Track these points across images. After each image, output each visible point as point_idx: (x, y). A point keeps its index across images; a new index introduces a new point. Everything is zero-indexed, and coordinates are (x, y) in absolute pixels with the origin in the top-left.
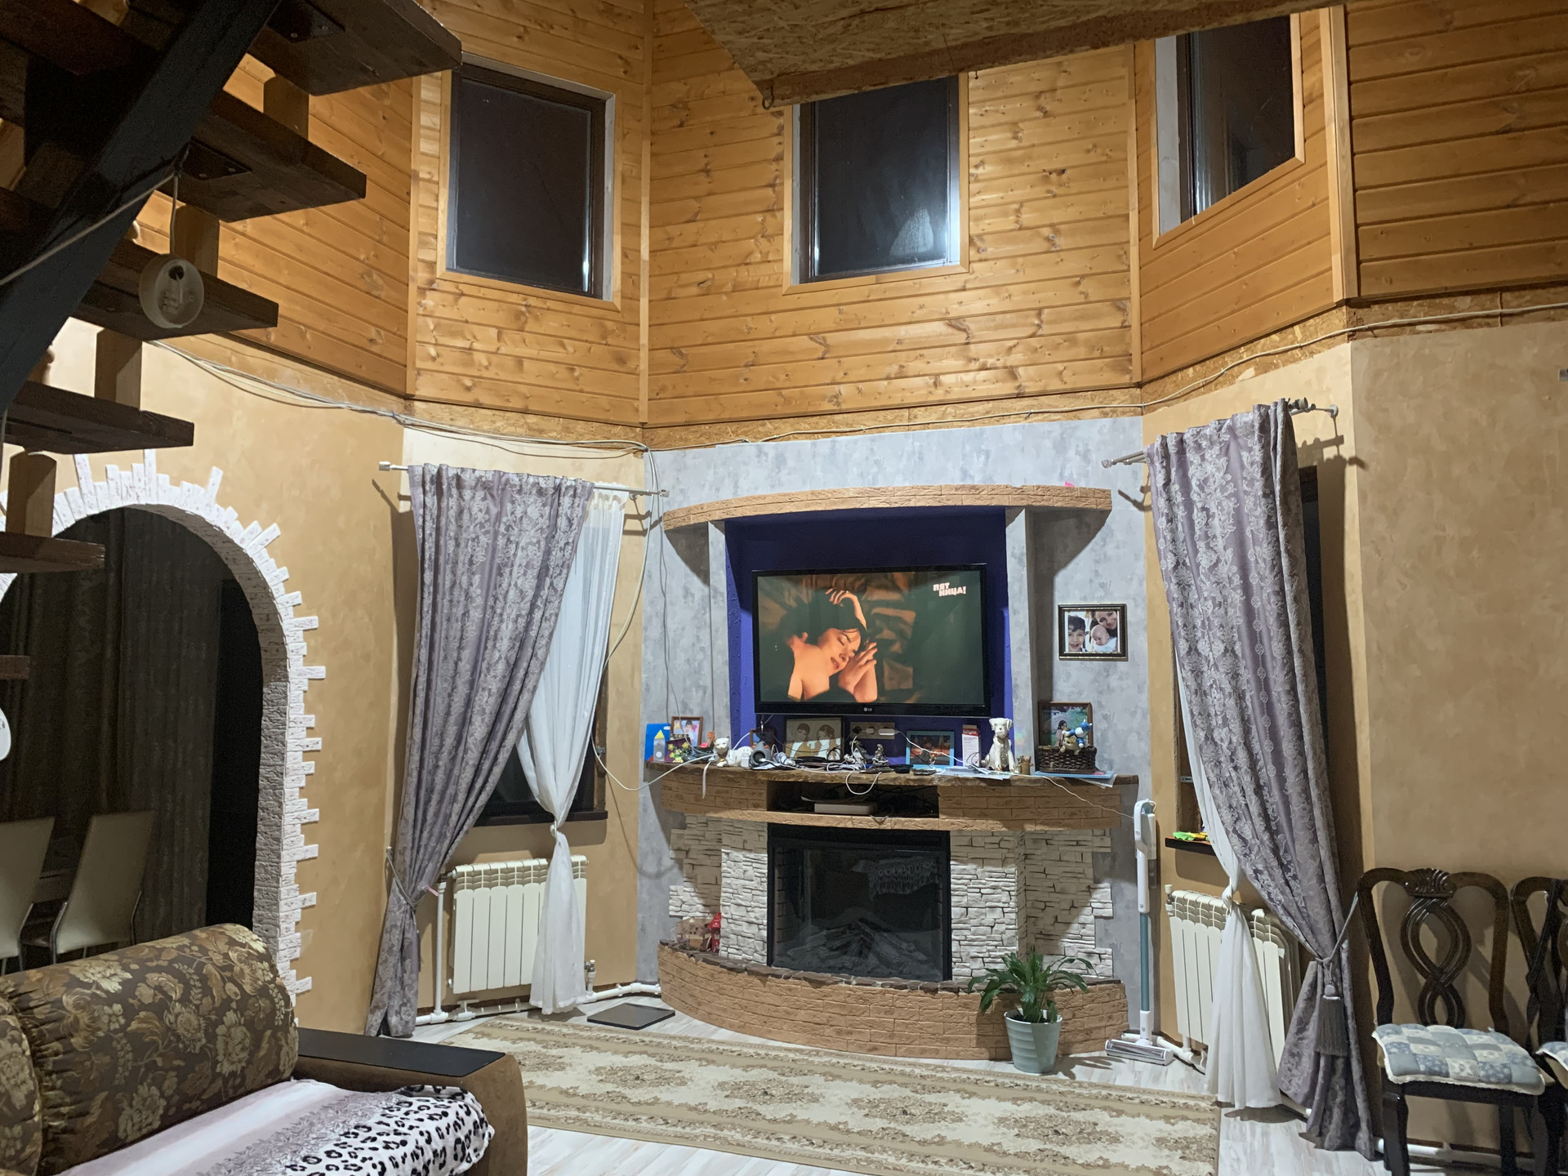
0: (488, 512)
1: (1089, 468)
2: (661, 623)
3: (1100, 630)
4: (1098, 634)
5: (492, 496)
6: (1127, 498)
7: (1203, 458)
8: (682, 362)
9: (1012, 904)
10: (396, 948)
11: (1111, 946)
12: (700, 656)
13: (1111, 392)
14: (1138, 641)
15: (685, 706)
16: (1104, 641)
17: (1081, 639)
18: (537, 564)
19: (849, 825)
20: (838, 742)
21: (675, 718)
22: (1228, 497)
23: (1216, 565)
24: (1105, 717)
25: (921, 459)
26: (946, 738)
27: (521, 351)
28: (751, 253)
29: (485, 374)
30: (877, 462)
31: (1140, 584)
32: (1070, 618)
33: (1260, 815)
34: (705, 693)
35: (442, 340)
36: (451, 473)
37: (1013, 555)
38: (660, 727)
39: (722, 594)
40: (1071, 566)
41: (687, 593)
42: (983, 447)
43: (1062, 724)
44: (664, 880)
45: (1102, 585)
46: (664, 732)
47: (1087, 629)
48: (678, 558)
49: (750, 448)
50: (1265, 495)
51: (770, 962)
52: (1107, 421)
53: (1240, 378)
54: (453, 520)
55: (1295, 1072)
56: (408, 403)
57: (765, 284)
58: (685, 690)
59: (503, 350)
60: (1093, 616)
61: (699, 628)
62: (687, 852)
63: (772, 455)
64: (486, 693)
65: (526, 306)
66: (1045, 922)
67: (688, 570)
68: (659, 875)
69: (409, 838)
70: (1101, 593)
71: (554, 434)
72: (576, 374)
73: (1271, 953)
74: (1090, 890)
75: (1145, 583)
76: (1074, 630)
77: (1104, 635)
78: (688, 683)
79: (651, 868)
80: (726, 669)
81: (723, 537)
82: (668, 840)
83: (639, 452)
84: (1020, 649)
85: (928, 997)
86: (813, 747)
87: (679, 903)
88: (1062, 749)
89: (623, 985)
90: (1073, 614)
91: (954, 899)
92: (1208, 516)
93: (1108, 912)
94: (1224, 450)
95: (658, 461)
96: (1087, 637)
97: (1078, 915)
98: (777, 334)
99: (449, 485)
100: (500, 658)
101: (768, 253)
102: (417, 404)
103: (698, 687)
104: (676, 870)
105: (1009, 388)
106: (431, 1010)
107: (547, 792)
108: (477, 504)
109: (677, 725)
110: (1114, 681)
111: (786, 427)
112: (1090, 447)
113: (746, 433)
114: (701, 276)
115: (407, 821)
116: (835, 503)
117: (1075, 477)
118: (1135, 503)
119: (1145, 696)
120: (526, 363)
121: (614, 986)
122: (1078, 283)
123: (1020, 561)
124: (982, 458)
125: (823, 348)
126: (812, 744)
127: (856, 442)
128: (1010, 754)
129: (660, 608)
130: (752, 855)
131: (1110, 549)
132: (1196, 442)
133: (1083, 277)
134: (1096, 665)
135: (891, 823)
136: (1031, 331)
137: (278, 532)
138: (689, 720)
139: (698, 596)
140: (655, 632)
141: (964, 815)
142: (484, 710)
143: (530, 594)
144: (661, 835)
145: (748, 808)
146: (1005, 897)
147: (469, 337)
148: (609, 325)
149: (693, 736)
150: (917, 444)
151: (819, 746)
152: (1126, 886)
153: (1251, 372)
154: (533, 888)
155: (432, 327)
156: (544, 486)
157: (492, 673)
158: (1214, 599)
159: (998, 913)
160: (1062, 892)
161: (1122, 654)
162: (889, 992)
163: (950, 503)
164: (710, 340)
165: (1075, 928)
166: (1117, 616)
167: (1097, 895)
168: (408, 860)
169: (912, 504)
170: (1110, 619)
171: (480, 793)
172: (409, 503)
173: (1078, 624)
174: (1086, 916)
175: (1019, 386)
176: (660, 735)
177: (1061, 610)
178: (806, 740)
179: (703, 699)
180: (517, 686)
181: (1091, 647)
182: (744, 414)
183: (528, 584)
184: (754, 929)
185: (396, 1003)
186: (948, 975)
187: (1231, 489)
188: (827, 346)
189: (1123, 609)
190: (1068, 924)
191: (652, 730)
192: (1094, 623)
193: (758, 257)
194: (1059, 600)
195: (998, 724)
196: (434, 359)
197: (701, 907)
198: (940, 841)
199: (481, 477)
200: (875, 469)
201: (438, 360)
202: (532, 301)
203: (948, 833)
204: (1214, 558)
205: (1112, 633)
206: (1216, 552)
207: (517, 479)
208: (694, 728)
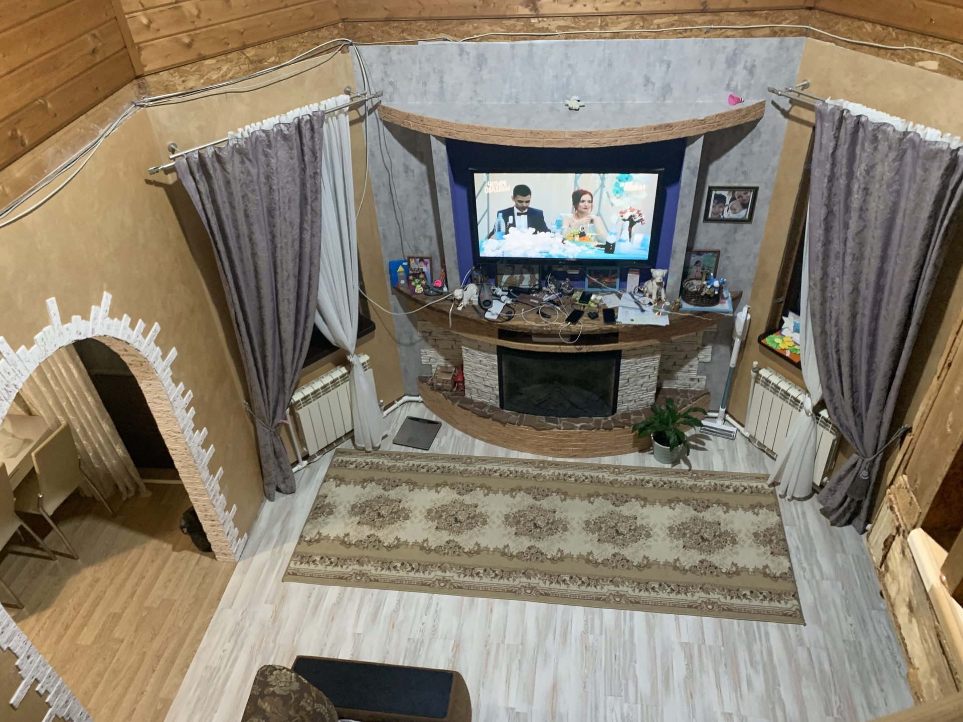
1: (752, 82)
2: (388, 192)
3: (737, 204)
4: (735, 206)
6: (777, 107)
9: (656, 372)
10: (272, 455)
11: (707, 375)
12: (424, 216)
14: (762, 211)
15: (417, 249)
17: (721, 210)
19: (558, 351)
20: (537, 276)
21: (409, 258)
24: (728, 258)
25: (610, 65)
29: (199, 24)
31: (773, 172)
32: (716, 195)
34: (431, 240)
36: (210, 151)
37: (688, 168)
38: (400, 263)
39: (447, 190)
40: (724, 158)
41: (407, 169)
42: (665, 58)
43: (697, 262)
44: (416, 347)
45: (744, 172)
47: (727, 203)
48: (395, 142)
49: (452, 46)
51: (502, 406)
52: (775, 41)
53: (920, 64)
56: (141, 82)
58: (415, 238)
60: (733, 194)
62: (430, 333)
63: (473, 53)
64: (286, 302)
66: (669, 364)
67: (406, 152)
68: (412, 344)
70: (742, 178)
71: (273, 59)
73: (827, 439)
74: (699, 350)
75: (776, 172)
76: (717, 204)
77: (738, 207)
78: (417, 233)
79: (406, 341)
80: (454, 239)
81: (445, 148)
82: (416, 326)
83: (344, 49)
85: (607, 432)
86: (518, 279)
87: (428, 358)
88: (703, 294)
89: (398, 400)
90: (718, 192)
91: (621, 377)
93: (709, 359)
95: (364, 55)
96: (726, 208)
97: (689, 362)
102: (148, 79)
103: (425, 236)
104: (423, 342)
105: (694, 3)
106: (297, 462)
107: (341, 340)
109: (412, 262)
110: (739, 236)
111: (487, 28)
112: (756, 63)
113: (446, 31)
117: (739, 88)
118: (783, 112)
121: (393, 403)
123: (693, 172)
124: (664, 67)
126: (518, 276)
127: (551, 46)
129: (385, 179)
130: (486, 354)
131: (756, 147)
134: (729, 226)
135: (585, 349)
137: (110, 296)
138: (422, 259)
140: (384, 197)
141: (634, 340)
143: (298, 221)
144: (410, 324)
145: (483, 335)
146: (651, 370)
151: (522, 279)
152: (723, 349)
153: (934, 65)
154: (344, 388)
156: (286, 132)
159: (646, 379)
160: (681, 351)
162: (584, 432)
163: (649, 141)
165: (686, 368)
166: (751, 194)
167: (703, 352)
170: (745, 197)
173: (721, 199)
174: (695, 362)
175: (704, 3)
176: (401, 269)
179: (430, 244)
181: (727, 214)
182: (444, 14)
184: (490, 389)
185: (280, 478)
186: (614, 411)
190: (682, 366)
191: (394, 266)
192: (733, 199)
194: (710, 183)
195: (658, 273)
196: (148, 26)
197: (444, 361)
201: (152, 26)
203: (621, 350)
205: (744, 206)
208: (426, 264)
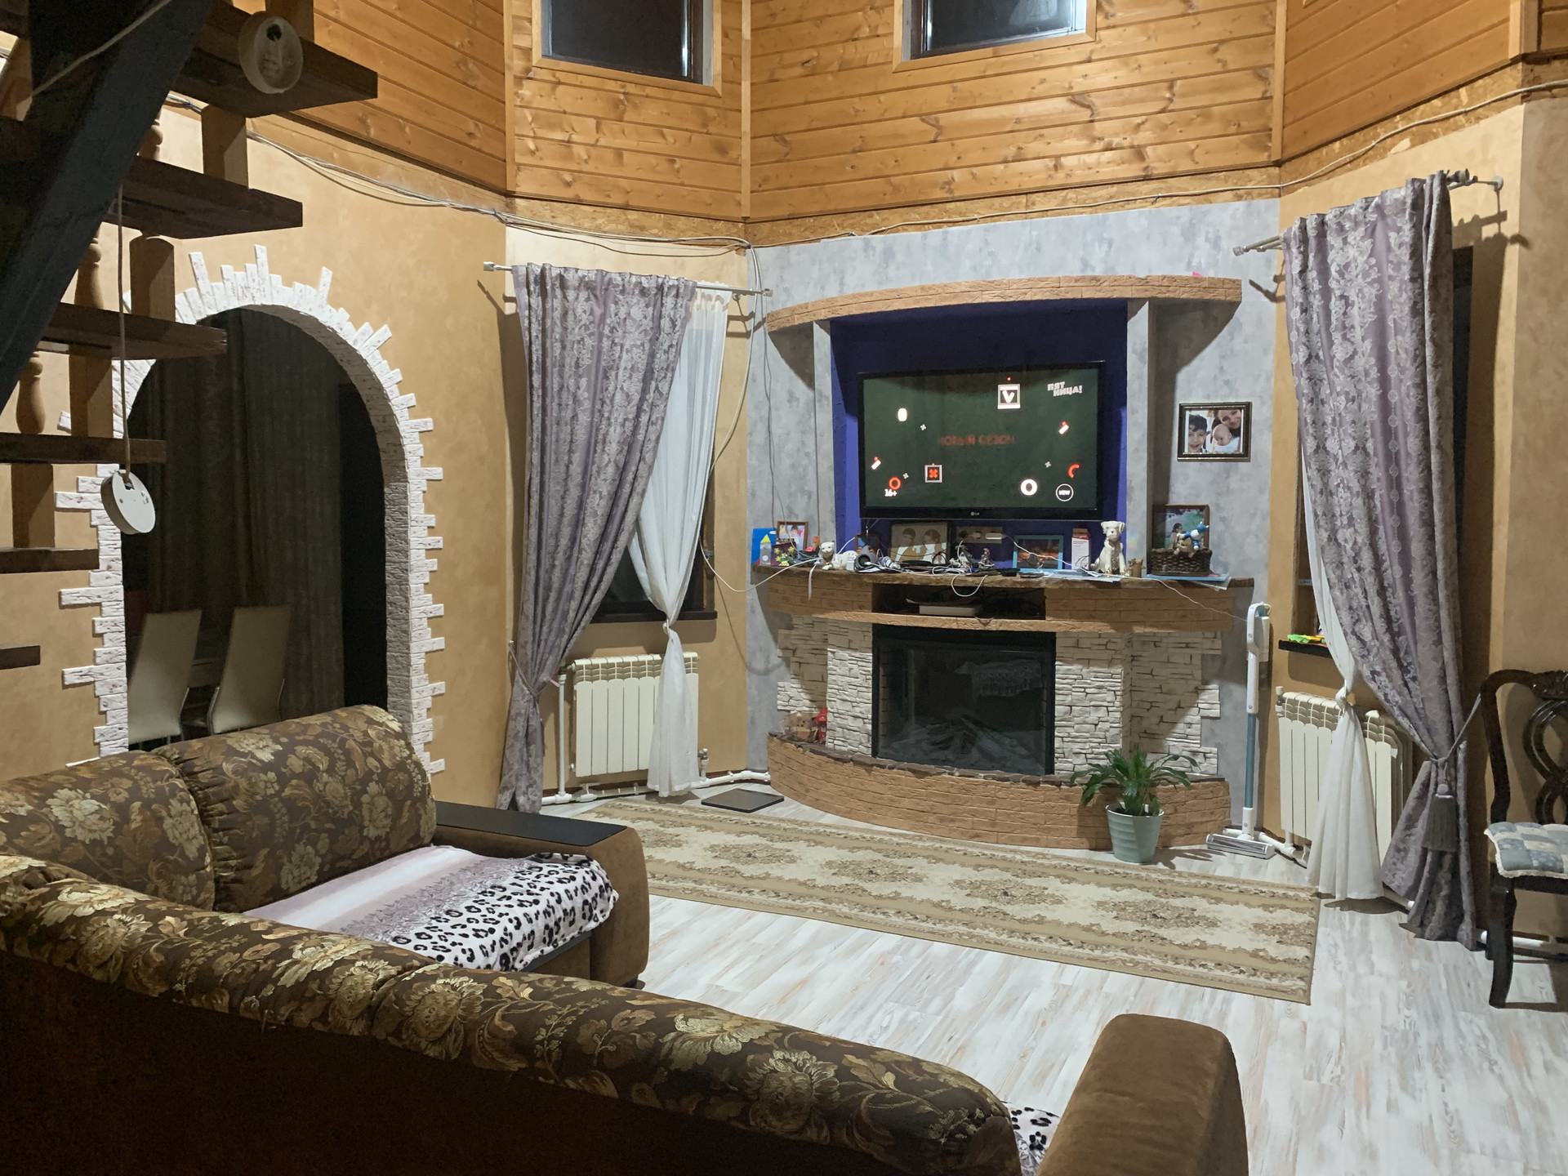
0: (592, 313)
1: (1220, 257)
2: (765, 429)
3: (1223, 430)
4: (1221, 434)
5: (596, 296)
6: (1258, 288)
7: (1345, 241)
8: (786, 150)
9: (1117, 704)
10: (522, 734)
11: (1217, 745)
12: (805, 462)
13: (1248, 172)
14: (1262, 441)
15: (791, 512)
16: (1226, 440)
17: (1202, 439)
18: (642, 366)
19: (954, 626)
20: (944, 546)
21: (782, 523)
22: (1369, 283)
23: (1352, 357)
24: (1223, 519)
25: (1038, 249)
26: (1055, 542)
27: (620, 142)
28: (858, 28)
29: (585, 168)
30: (991, 254)
31: (1268, 380)
32: (1191, 417)
33: (1381, 616)
34: (810, 498)
35: (541, 133)
36: (555, 273)
37: (1134, 351)
38: (766, 532)
39: (827, 398)
40: (1195, 363)
41: (792, 397)
42: (1105, 235)
43: (1177, 527)
44: (772, 677)
45: (1227, 382)
46: (770, 536)
47: (1209, 428)
48: (783, 362)
49: (857, 241)
50: (1413, 280)
51: (875, 753)
52: (1241, 205)
53: (1393, 151)
54: (558, 322)
55: (1399, 866)
56: (509, 200)
57: (873, 62)
58: (790, 495)
59: (602, 142)
60: (1216, 414)
61: (803, 433)
62: (794, 651)
63: (879, 248)
64: (598, 496)
65: (624, 93)
66: (1151, 722)
67: (792, 373)
68: (767, 672)
69: (530, 632)
70: (1226, 390)
71: (655, 231)
72: (677, 166)
73: (1383, 753)
74: (1197, 691)
75: (1273, 380)
76: (1195, 430)
77: (1226, 434)
78: (794, 488)
79: (759, 665)
80: (832, 475)
81: (828, 338)
82: (775, 640)
83: (741, 249)
84: (1137, 450)
85: (1030, 789)
86: (918, 551)
87: (787, 699)
88: (1176, 552)
89: (734, 772)
90: (1194, 413)
91: (1057, 698)
92: (1347, 304)
93: (1216, 712)
94: (1369, 230)
95: (761, 258)
96: (1208, 437)
97: (1184, 715)
98: (887, 116)
99: (553, 285)
100: (609, 461)
101: (877, 27)
102: (518, 201)
103: (803, 492)
104: (783, 668)
105: (1135, 170)
106: (555, 791)
107: (659, 591)
108: (581, 305)
109: (782, 529)
110: (1234, 482)
111: (895, 218)
112: (1222, 233)
113: (852, 226)
114: (806, 55)
115: (527, 617)
116: (945, 299)
117: (1203, 266)
118: (1267, 294)
119: (1266, 497)
120: (626, 155)
121: (725, 773)
122: (1215, 50)
123: (1141, 357)
124: (1105, 247)
125: (935, 130)
126: (917, 548)
127: (969, 232)
128: (1121, 557)
129: (765, 414)
130: (857, 654)
131: (1238, 344)
132: (1339, 224)
133: (1222, 42)
134: (1216, 466)
135: (996, 624)
136: (1160, 106)
137: (389, 334)
138: (795, 525)
139: (803, 400)
140: (760, 437)
141: (1071, 617)
142: (596, 512)
143: (636, 397)
144: (768, 635)
145: (853, 610)
146: (1110, 697)
147: (568, 129)
148: (711, 112)
149: (799, 540)
150: (1034, 233)
151: (924, 550)
152: (1235, 689)
153: (1406, 143)
154: (648, 682)
155: (530, 119)
156: (646, 285)
157: (602, 477)
158: (1347, 393)
159: (1102, 712)
160: (1169, 693)
161: (1245, 454)
162: (991, 784)
163: (1069, 296)
164: (815, 125)
165: (1180, 728)
166: (1241, 414)
167: (1205, 696)
168: (529, 653)
169: (1028, 298)
170: (1233, 419)
171: (595, 592)
172: (514, 305)
173: (1199, 423)
174: (1193, 716)
175: (1146, 169)
176: (766, 539)
177: (1182, 409)
178: (912, 544)
179: (808, 504)
180: (626, 490)
181: (1212, 447)
182: (851, 205)
183: (634, 387)
184: (859, 723)
185: (523, 784)
186: (1050, 769)
187: (1374, 275)
188: (940, 128)
189: (1247, 407)
190: (1174, 724)
191: (758, 535)
192: (1217, 422)
193: (865, 31)
194: (1182, 397)
195: (1110, 527)
196: (533, 153)
197: (808, 702)
198: (1048, 641)
199: (584, 277)
200: (988, 262)
201: (538, 154)
202: (631, 88)
203: (1053, 634)
204: (1350, 350)
205: (1235, 433)
206: (1353, 343)
207: (619, 279)
208: (799, 533)
